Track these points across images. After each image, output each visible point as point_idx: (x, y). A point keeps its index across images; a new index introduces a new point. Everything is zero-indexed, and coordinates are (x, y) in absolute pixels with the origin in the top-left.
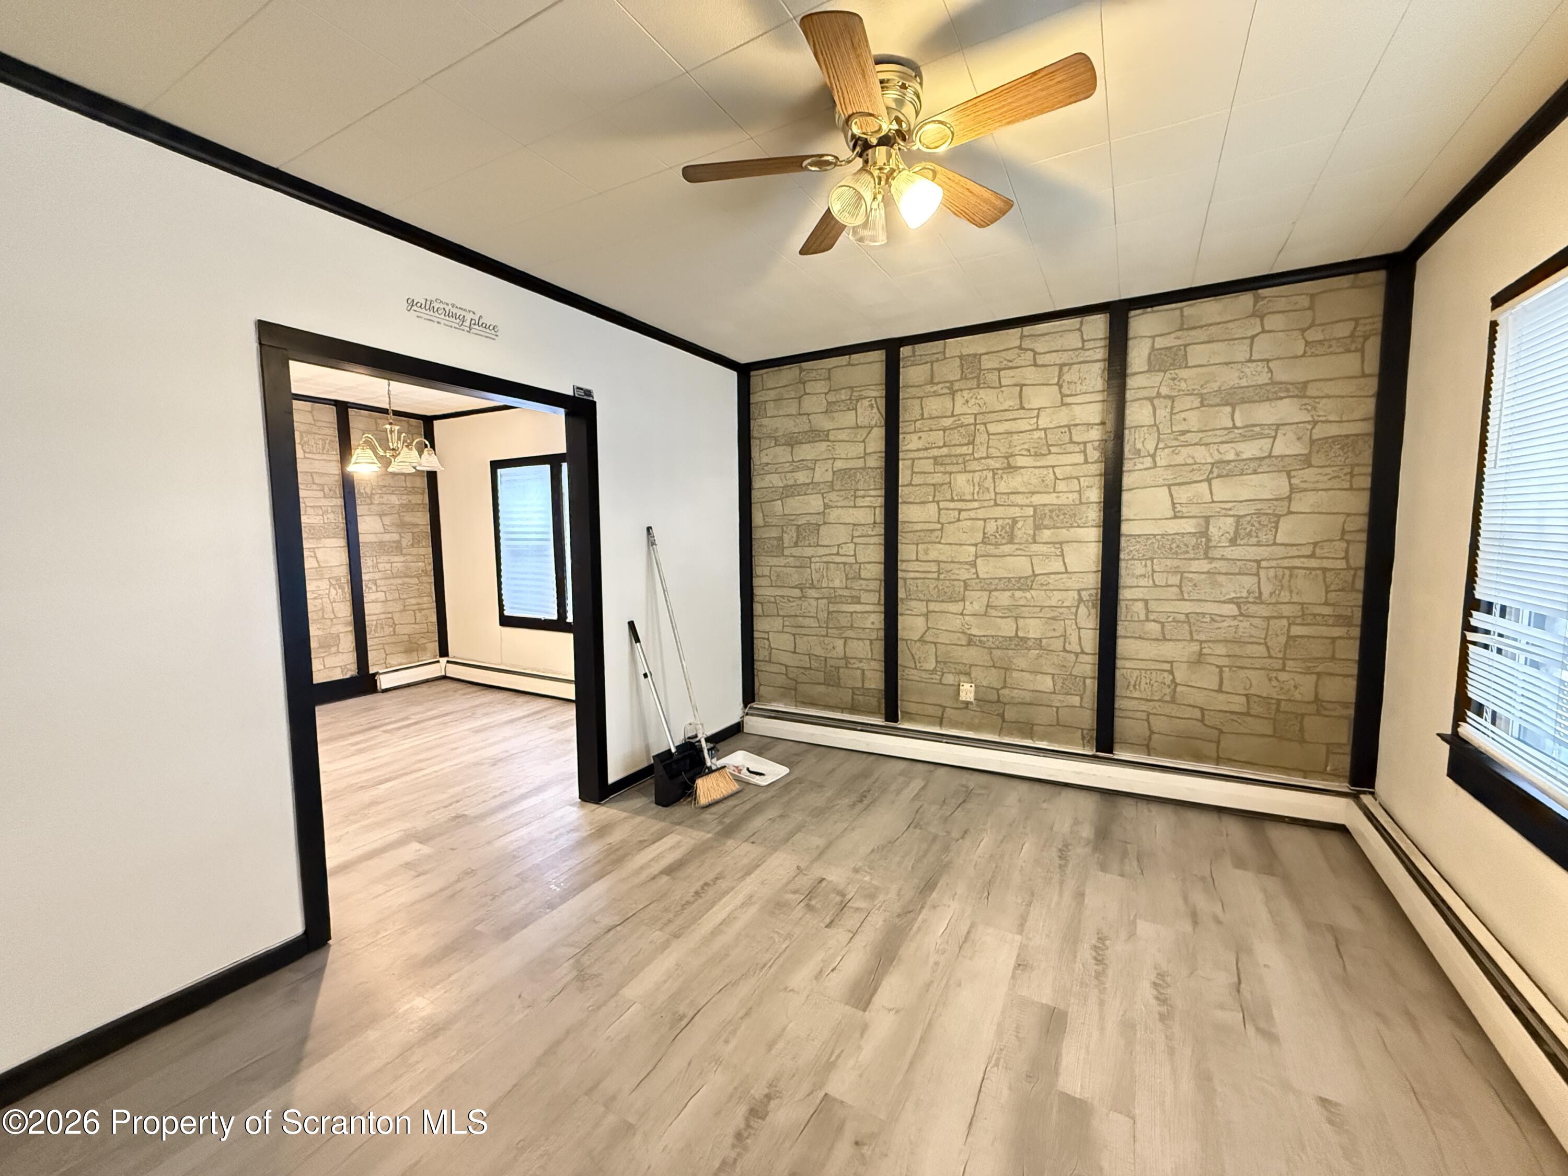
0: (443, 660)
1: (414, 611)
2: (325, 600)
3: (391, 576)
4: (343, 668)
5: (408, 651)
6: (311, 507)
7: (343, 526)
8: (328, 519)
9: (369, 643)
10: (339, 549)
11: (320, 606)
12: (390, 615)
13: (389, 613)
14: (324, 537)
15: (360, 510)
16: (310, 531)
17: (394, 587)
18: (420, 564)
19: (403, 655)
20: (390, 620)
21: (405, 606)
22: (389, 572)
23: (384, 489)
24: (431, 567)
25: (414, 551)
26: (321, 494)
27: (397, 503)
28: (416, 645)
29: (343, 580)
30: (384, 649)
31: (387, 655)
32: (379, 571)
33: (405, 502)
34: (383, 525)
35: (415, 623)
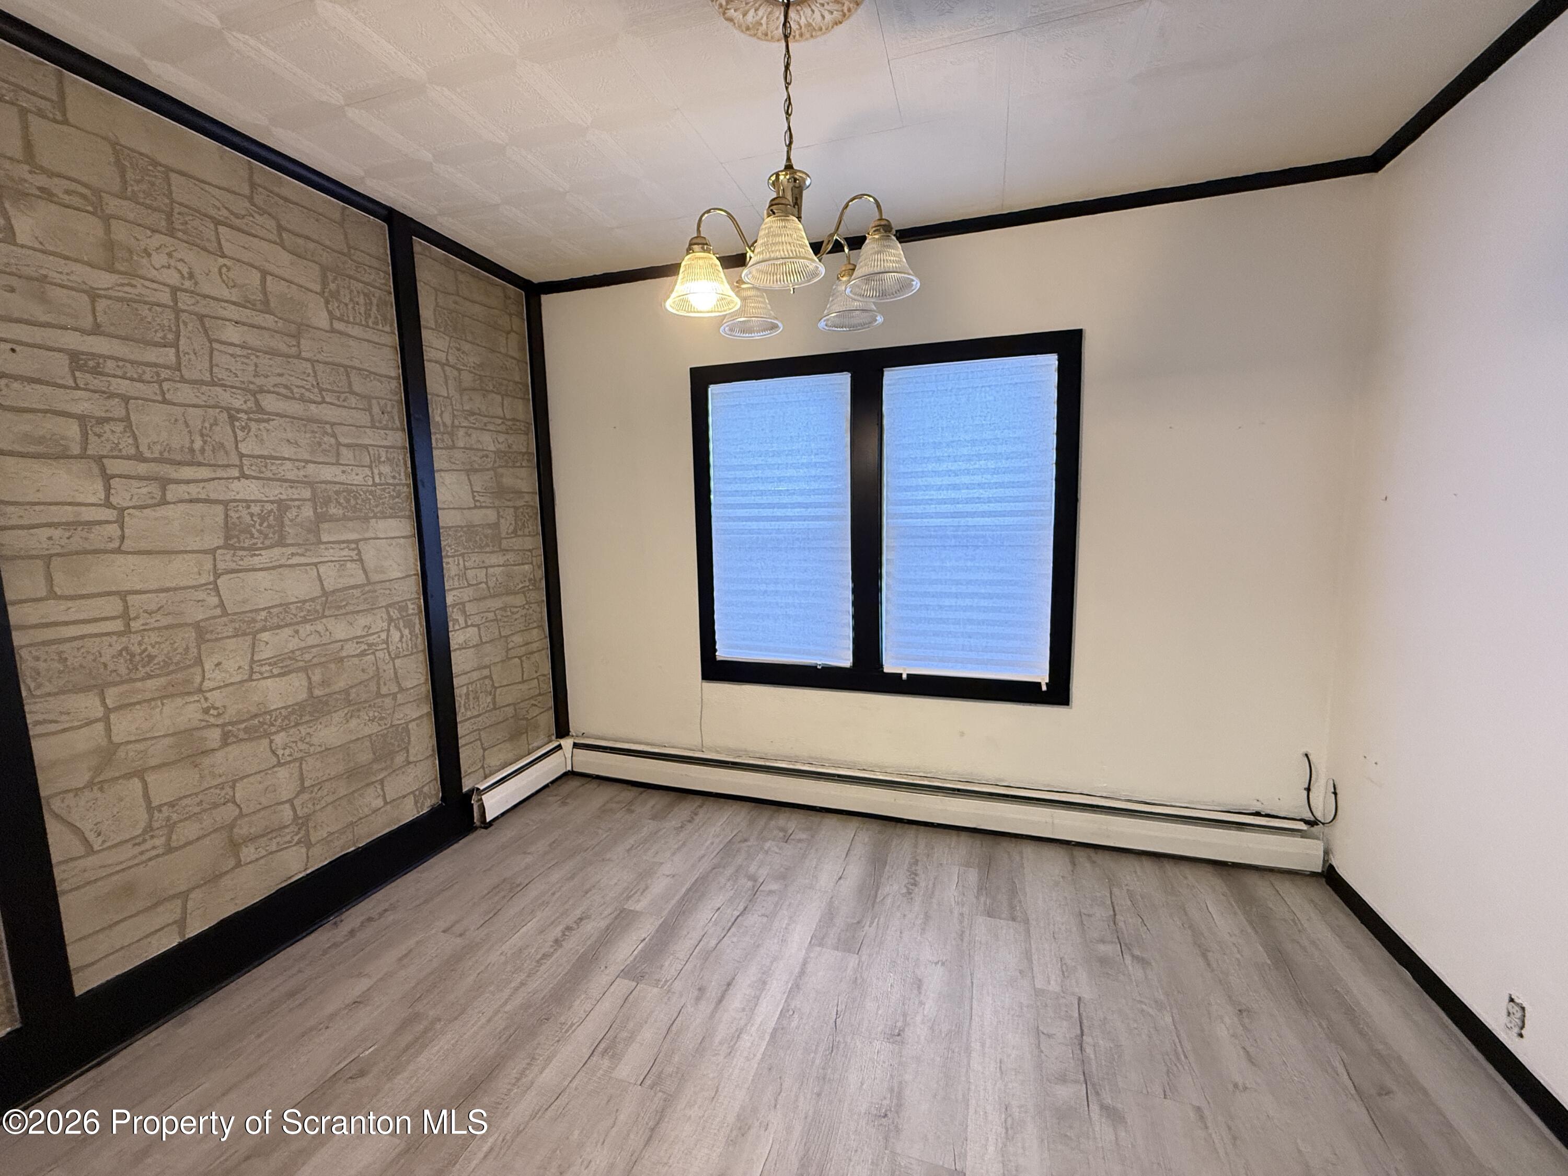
0: (567, 743)
1: (520, 658)
2: (380, 654)
3: (486, 593)
4: (417, 795)
5: (514, 736)
6: (348, 446)
7: (407, 491)
8: (380, 474)
9: (461, 730)
10: (402, 541)
11: (371, 671)
12: (486, 672)
13: (485, 667)
14: (375, 517)
15: (440, 458)
16: (348, 501)
17: (491, 616)
18: (526, 567)
19: (508, 745)
20: (487, 681)
21: (508, 650)
22: (484, 585)
23: (472, 419)
24: (541, 573)
25: (516, 543)
26: (364, 419)
27: (492, 448)
28: (525, 722)
29: (412, 608)
30: (480, 739)
31: (484, 750)
32: (470, 585)
33: (503, 447)
34: (473, 492)
35: (523, 682)
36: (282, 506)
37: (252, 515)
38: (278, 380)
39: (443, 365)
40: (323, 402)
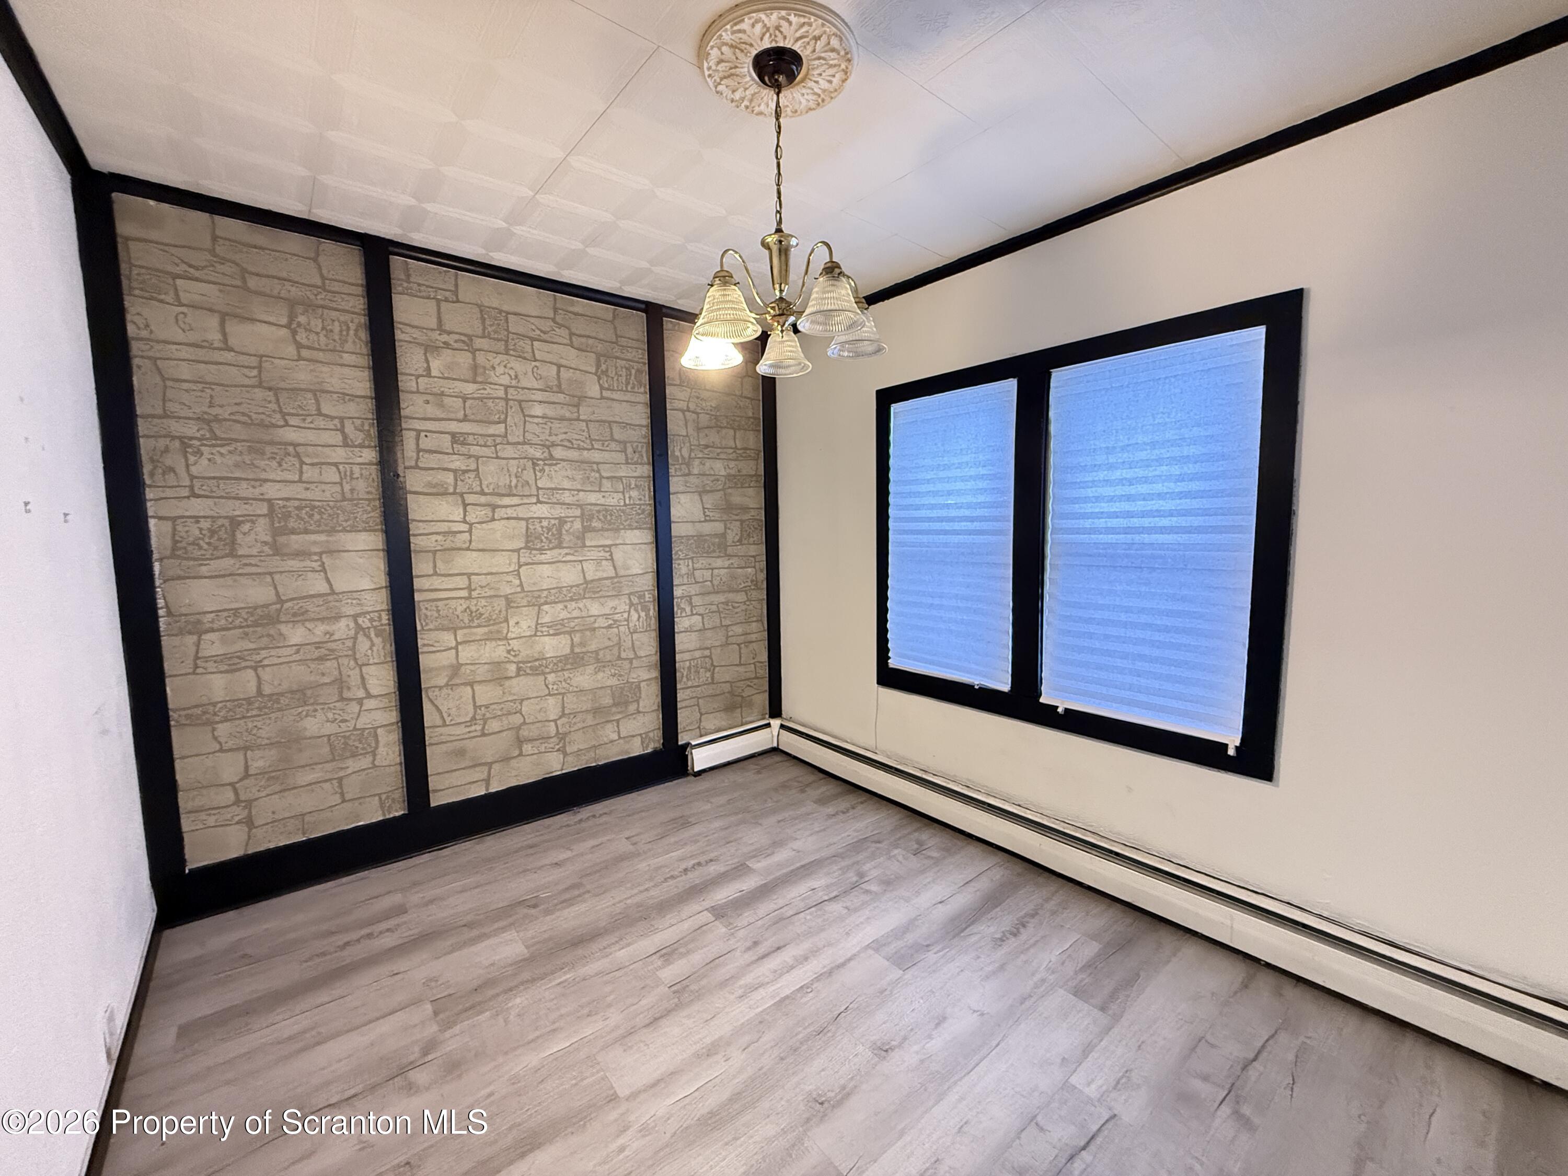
0: (775, 723)
1: (738, 645)
2: (622, 628)
3: (711, 589)
4: (644, 737)
5: (729, 708)
6: (608, 478)
7: (649, 509)
8: (630, 498)
9: (680, 696)
10: (643, 546)
11: (616, 639)
12: (707, 653)
13: (707, 648)
14: (624, 529)
15: (676, 483)
16: (605, 517)
17: (714, 608)
18: (750, 570)
19: (723, 714)
20: (707, 660)
21: (727, 637)
22: (709, 583)
23: (706, 451)
24: (762, 576)
25: (741, 550)
26: (621, 457)
27: (723, 473)
28: (740, 699)
29: (648, 597)
30: (698, 705)
31: (701, 714)
32: (697, 582)
33: (733, 472)
34: (704, 508)
35: (740, 665)
36: (562, 521)
37: (542, 527)
38: (564, 436)
39: (683, 411)
40: (593, 448)
